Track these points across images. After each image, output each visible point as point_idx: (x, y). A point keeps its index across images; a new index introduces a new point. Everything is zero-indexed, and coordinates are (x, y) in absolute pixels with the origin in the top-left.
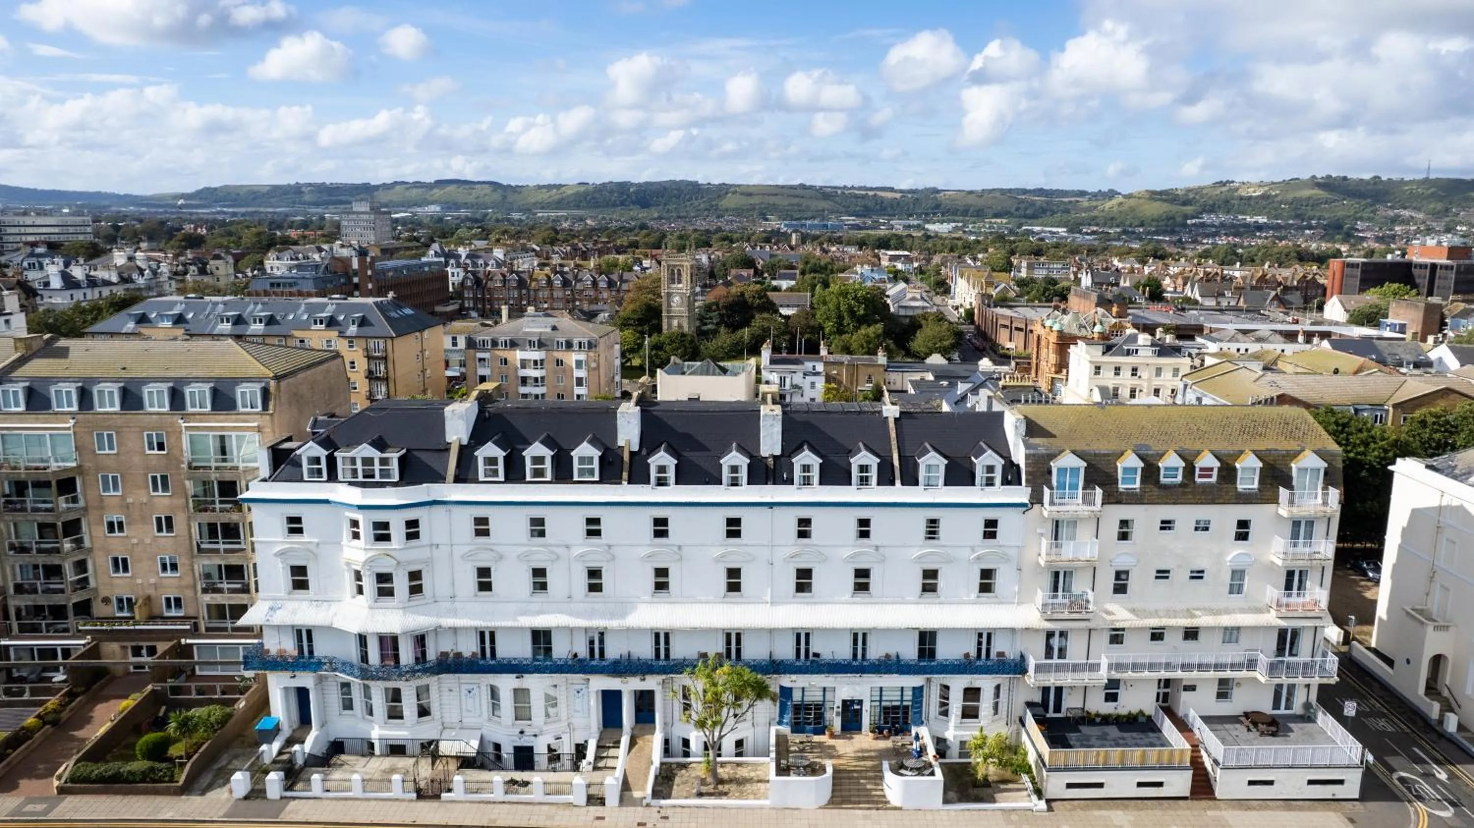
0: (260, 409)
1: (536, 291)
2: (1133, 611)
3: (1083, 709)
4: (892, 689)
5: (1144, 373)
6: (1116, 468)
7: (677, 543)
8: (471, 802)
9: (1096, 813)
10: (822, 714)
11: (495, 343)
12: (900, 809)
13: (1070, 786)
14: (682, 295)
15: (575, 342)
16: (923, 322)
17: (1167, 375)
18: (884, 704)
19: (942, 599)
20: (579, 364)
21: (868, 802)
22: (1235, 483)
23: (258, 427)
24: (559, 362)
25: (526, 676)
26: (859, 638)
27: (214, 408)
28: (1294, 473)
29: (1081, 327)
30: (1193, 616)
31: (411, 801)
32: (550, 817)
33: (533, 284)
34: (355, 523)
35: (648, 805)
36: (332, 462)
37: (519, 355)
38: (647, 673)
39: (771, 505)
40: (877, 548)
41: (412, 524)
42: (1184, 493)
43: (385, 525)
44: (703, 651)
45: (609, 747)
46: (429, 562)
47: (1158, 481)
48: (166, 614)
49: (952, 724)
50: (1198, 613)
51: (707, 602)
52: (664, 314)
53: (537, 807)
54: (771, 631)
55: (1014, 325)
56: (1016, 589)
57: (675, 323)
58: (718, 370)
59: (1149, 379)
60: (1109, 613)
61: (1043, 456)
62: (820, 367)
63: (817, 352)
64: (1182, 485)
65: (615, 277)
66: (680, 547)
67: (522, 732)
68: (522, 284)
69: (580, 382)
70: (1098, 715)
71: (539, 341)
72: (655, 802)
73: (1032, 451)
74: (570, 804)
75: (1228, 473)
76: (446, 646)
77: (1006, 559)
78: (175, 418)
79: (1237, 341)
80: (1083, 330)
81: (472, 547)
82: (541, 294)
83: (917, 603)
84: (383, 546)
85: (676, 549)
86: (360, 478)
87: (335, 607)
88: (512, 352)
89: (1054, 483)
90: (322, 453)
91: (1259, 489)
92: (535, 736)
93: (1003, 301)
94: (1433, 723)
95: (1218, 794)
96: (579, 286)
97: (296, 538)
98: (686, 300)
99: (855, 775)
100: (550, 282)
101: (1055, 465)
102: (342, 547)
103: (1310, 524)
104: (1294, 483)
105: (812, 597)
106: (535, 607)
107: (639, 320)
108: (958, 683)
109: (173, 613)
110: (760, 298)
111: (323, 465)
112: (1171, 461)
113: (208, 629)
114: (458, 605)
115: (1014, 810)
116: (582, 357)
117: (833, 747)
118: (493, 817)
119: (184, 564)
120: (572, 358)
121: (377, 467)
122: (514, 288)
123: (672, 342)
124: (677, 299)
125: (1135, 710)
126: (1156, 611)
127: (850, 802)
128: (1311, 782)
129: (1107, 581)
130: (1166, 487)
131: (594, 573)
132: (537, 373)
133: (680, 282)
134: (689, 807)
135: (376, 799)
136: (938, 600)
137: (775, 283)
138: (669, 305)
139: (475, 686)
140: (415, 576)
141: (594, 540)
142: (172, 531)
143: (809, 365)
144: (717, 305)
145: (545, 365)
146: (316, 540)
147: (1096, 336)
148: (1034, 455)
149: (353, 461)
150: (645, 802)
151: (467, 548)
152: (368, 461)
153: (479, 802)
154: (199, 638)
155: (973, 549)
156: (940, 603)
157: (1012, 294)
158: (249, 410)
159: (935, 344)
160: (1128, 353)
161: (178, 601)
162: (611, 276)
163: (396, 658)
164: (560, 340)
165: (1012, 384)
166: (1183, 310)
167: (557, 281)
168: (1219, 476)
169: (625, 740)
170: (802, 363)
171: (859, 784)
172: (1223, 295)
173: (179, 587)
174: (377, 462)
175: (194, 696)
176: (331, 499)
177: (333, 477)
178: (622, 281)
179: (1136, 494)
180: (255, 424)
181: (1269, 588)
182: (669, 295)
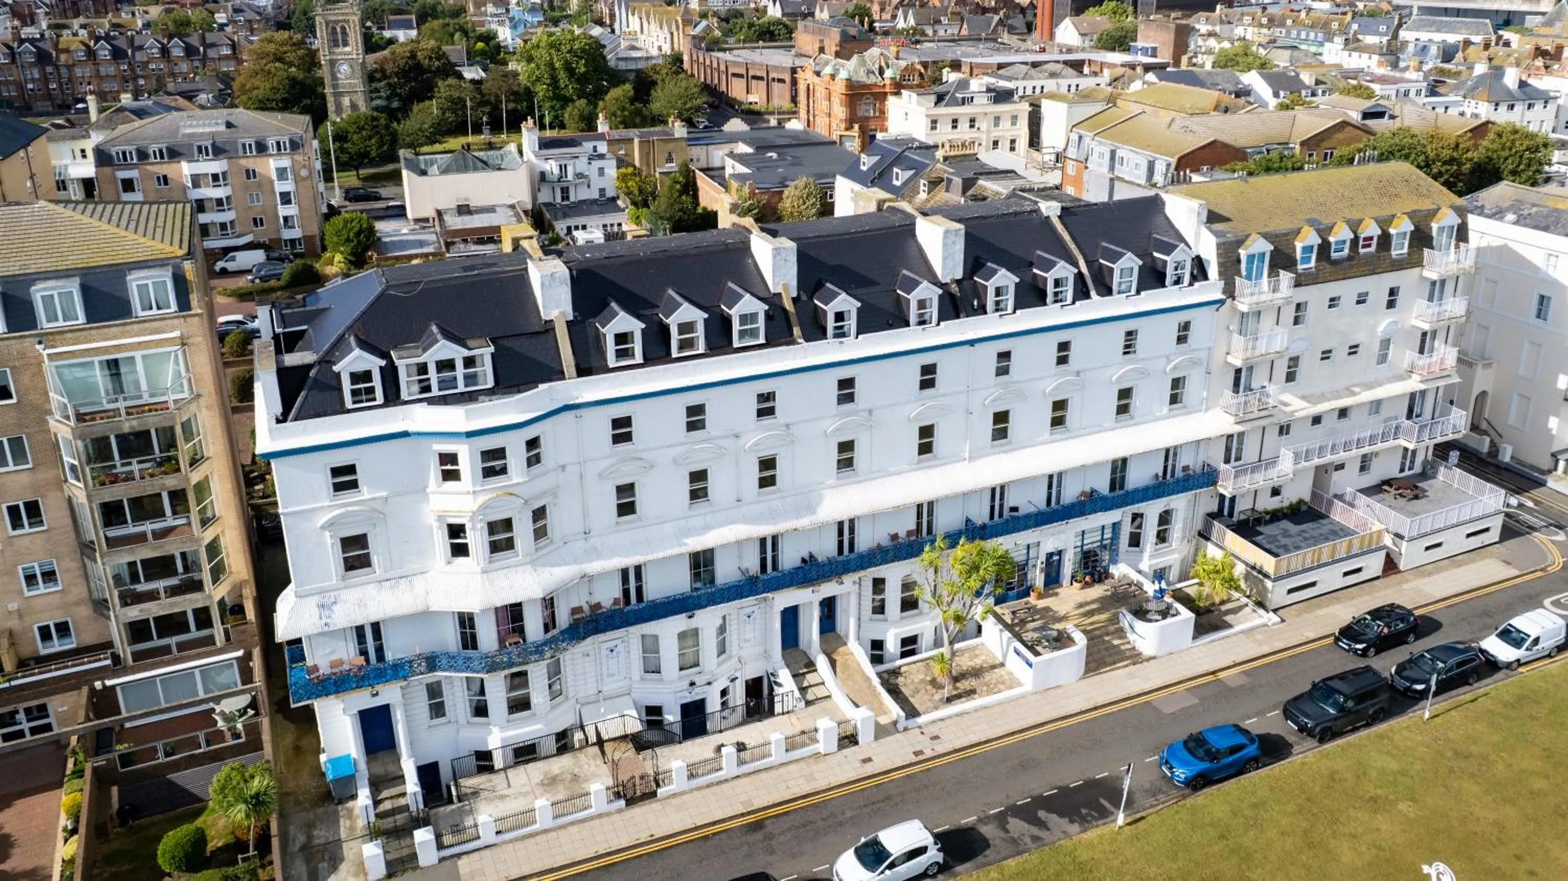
0: (174, 307)
1: (70, 67)
2: (1304, 398)
3: (1253, 509)
4: (1093, 530)
5: (982, 124)
6: (1294, 248)
7: (867, 406)
8: (699, 789)
9: (1321, 612)
10: (1026, 574)
11: (143, 155)
12: (1155, 658)
13: (1290, 591)
14: (351, 62)
15: (271, 142)
16: (655, 77)
17: (1005, 124)
18: (1085, 548)
19: (1137, 420)
20: (282, 173)
21: (1122, 660)
22: (1389, 250)
23: (182, 337)
24: (250, 174)
25: (697, 612)
26: (1054, 481)
27: (91, 318)
28: (1434, 233)
29: (870, 72)
30: (1353, 394)
31: (619, 811)
32: (810, 778)
33: (63, 57)
34: (449, 459)
35: (905, 729)
36: (390, 375)
37: (186, 169)
38: (843, 573)
39: (972, 343)
40: (1078, 373)
41: (533, 444)
42: (1351, 267)
43: (499, 453)
44: (893, 532)
45: (804, 674)
46: (554, 492)
47: (1329, 256)
48: (44, 652)
49: (1146, 555)
50: (1356, 389)
51: (899, 473)
52: (328, 90)
53: (782, 770)
54: (965, 495)
55: (750, 74)
56: (1205, 394)
57: (346, 101)
58: (480, 164)
59: (988, 131)
60: (1286, 404)
61: (1231, 243)
62: (603, 148)
63: (595, 129)
64: (1349, 258)
65: (194, 40)
66: (870, 412)
67: (692, 684)
68: (43, 58)
69: (286, 198)
70: (1267, 513)
71: (213, 145)
72: (911, 723)
73: (1222, 240)
74: (817, 755)
75: (1385, 240)
76: (581, 600)
77: (1195, 363)
78: (27, 342)
79: (1032, 78)
80: (872, 76)
81: (612, 460)
82: (78, 72)
83: (1114, 429)
84: (497, 482)
85: (866, 414)
86: (435, 392)
87: (419, 582)
88: (174, 166)
89: (1244, 273)
90: (374, 363)
91: (1409, 254)
92: (709, 683)
93: (714, 45)
94: (1484, 457)
95: (1401, 567)
96: (140, 57)
97: (348, 497)
98: (358, 68)
99: (1097, 633)
100: (91, 54)
101: (1243, 253)
102: (427, 495)
103: (1443, 282)
104: (1434, 243)
105: (1010, 443)
106: (697, 522)
107: (284, 100)
108: (1152, 510)
109: (57, 646)
110: (438, 59)
111: (377, 382)
112: (1341, 234)
113: (137, 656)
114: (594, 541)
115: (1253, 629)
116: (285, 162)
117: (1047, 609)
118: (743, 798)
119: (68, 570)
120: (271, 165)
121: (460, 371)
122: (32, 65)
123: (361, 129)
124: (344, 68)
125: (1294, 500)
126: (1323, 395)
127: (1106, 665)
128: (1469, 535)
129: (1281, 369)
130: (1336, 263)
131: (768, 464)
132: (220, 193)
133: (346, 44)
134: (950, 717)
135: (572, 823)
136: (1132, 422)
137: (387, 34)
138: (334, 78)
139: (618, 642)
140: (539, 514)
141: (767, 421)
142: (41, 523)
143: (588, 146)
144: (383, 71)
145: (229, 181)
146: (384, 494)
147: (887, 82)
148: (1224, 244)
149: (422, 369)
150: (900, 727)
151: (606, 463)
152: (446, 365)
153: (708, 786)
154: (126, 674)
155: (1169, 361)
156: (1135, 424)
157: (717, 33)
158: (154, 311)
159: (685, 103)
160: (963, 102)
161: (63, 629)
162: (188, 40)
163: (520, 631)
164: (248, 142)
165: (952, 153)
166: (917, 42)
167: (104, 52)
168: (1378, 244)
169: (822, 662)
170: (580, 144)
171: (1104, 642)
172: (939, 22)
173: (65, 606)
174: (459, 364)
175: (162, 759)
176: (411, 429)
177: (393, 397)
178: (207, 46)
179: (1311, 274)
180: (177, 334)
181: (1408, 352)
182: (332, 63)
